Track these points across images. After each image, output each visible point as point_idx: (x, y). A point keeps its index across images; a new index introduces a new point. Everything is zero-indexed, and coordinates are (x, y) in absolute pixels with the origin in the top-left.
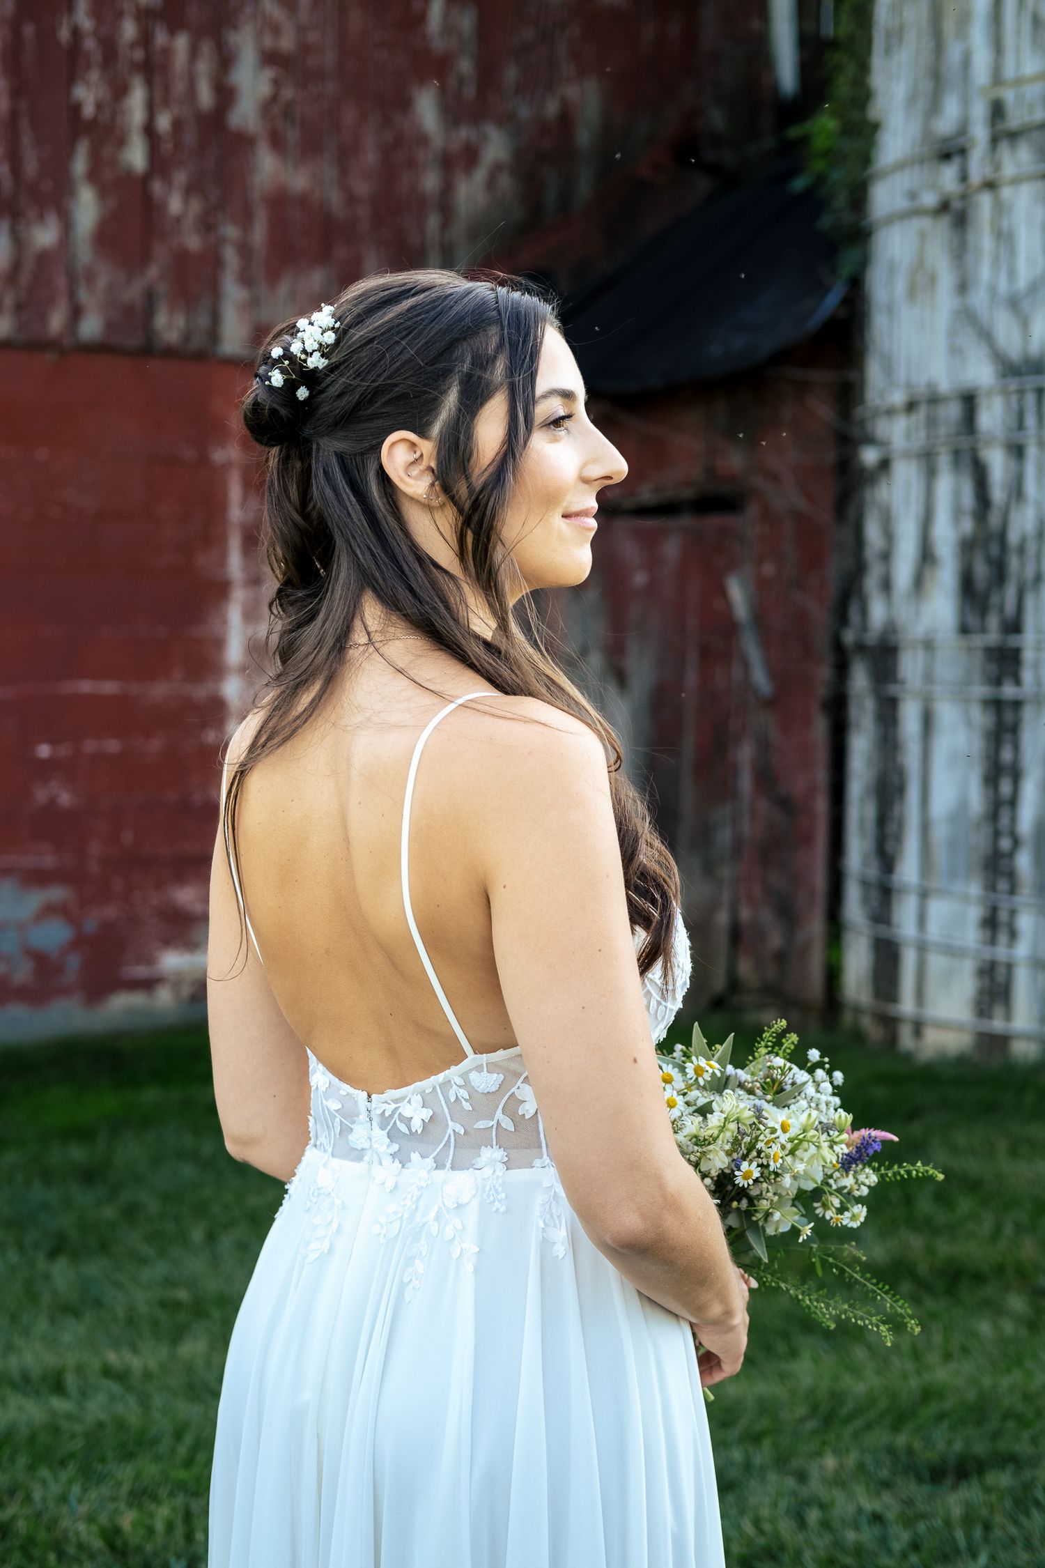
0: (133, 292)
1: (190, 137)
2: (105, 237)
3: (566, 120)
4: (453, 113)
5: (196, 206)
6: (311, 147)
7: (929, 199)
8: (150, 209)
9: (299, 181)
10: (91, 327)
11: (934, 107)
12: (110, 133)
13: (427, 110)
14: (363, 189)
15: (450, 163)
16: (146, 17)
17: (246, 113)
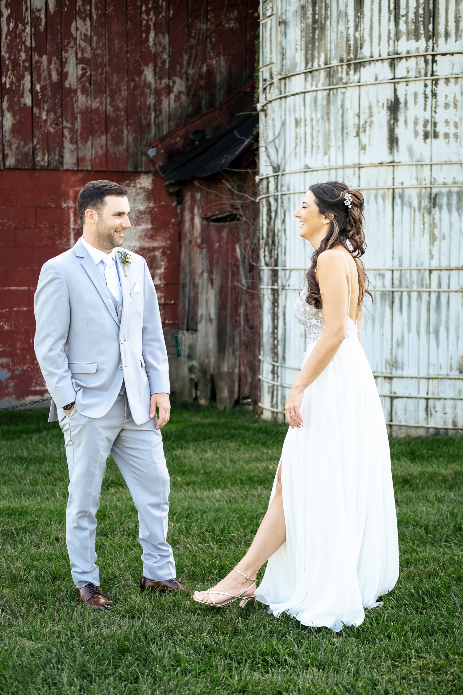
0: (27, 149)
1: (49, 92)
4: (158, 75)
5: (52, 116)
6: (99, 91)
9: (95, 104)
10: (11, 162)
12: (16, 93)
13: (149, 74)
14: (121, 105)
15: (158, 93)
16: (30, 51)
17: (72, 81)
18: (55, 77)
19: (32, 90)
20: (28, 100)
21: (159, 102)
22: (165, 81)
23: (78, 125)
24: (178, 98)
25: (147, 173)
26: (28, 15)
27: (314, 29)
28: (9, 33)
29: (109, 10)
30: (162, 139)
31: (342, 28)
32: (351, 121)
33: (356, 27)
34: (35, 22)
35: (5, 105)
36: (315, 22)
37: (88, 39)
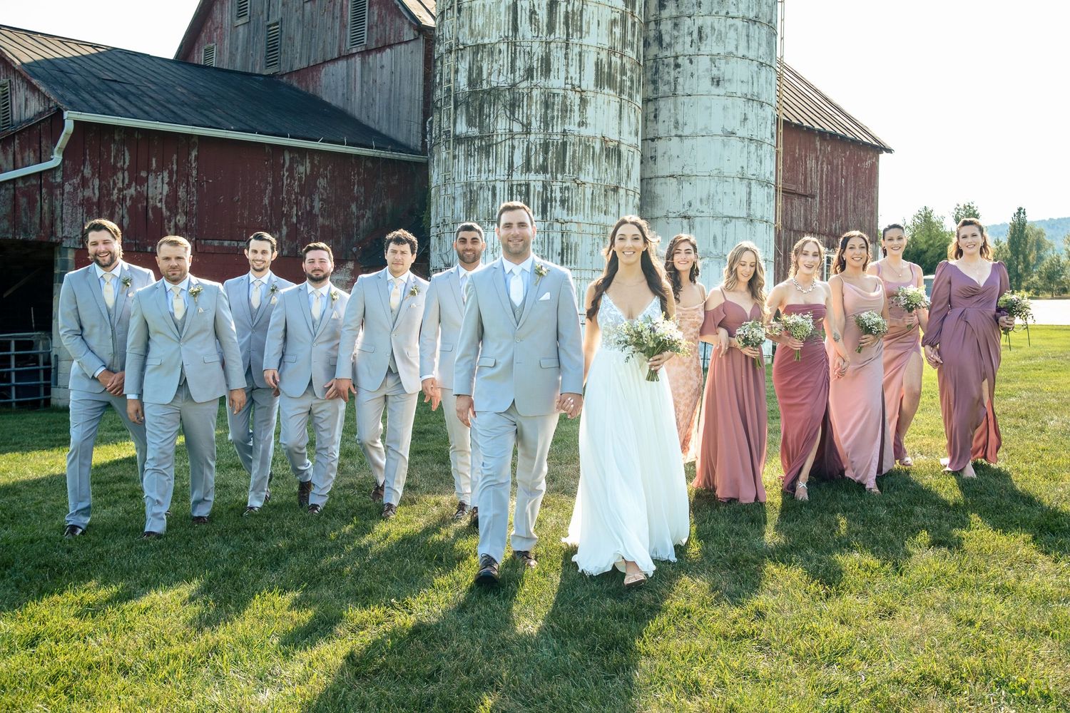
0: (294, 246)
1: (305, 216)
2: (288, 235)
3: (384, 207)
4: (359, 208)
5: (306, 229)
6: (329, 216)
7: (435, 234)
8: (297, 229)
9: (327, 223)
11: (436, 219)
12: (289, 216)
13: (354, 207)
14: (340, 224)
15: (358, 218)
16: (296, 194)
17: (316, 210)
18: (308, 208)
19: (297, 215)
20: (294, 220)
21: (358, 223)
22: (362, 211)
23: (319, 233)
24: (367, 221)
25: (351, 260)
26: (297, 176)
27: (471, 204)
28: (287, 185)
29: (336, 174)
30: (359, 243)
31: (485, 205)
32: (490, 247)
33: (493, 206)
34: (300, 179)
35: (283, 222)
36: (471, 200)
37: (324, 188)
